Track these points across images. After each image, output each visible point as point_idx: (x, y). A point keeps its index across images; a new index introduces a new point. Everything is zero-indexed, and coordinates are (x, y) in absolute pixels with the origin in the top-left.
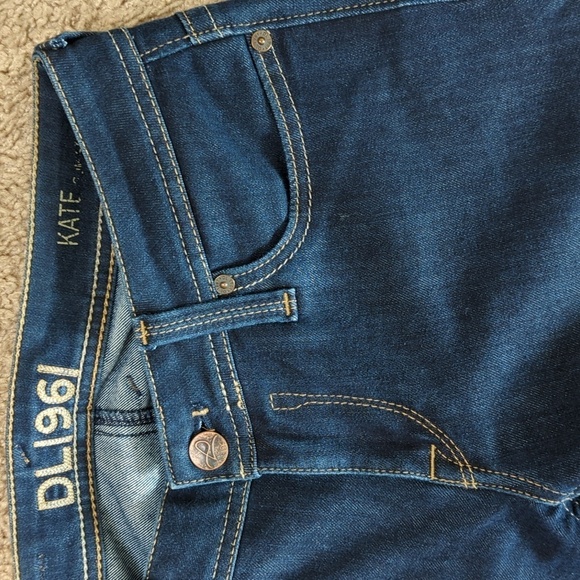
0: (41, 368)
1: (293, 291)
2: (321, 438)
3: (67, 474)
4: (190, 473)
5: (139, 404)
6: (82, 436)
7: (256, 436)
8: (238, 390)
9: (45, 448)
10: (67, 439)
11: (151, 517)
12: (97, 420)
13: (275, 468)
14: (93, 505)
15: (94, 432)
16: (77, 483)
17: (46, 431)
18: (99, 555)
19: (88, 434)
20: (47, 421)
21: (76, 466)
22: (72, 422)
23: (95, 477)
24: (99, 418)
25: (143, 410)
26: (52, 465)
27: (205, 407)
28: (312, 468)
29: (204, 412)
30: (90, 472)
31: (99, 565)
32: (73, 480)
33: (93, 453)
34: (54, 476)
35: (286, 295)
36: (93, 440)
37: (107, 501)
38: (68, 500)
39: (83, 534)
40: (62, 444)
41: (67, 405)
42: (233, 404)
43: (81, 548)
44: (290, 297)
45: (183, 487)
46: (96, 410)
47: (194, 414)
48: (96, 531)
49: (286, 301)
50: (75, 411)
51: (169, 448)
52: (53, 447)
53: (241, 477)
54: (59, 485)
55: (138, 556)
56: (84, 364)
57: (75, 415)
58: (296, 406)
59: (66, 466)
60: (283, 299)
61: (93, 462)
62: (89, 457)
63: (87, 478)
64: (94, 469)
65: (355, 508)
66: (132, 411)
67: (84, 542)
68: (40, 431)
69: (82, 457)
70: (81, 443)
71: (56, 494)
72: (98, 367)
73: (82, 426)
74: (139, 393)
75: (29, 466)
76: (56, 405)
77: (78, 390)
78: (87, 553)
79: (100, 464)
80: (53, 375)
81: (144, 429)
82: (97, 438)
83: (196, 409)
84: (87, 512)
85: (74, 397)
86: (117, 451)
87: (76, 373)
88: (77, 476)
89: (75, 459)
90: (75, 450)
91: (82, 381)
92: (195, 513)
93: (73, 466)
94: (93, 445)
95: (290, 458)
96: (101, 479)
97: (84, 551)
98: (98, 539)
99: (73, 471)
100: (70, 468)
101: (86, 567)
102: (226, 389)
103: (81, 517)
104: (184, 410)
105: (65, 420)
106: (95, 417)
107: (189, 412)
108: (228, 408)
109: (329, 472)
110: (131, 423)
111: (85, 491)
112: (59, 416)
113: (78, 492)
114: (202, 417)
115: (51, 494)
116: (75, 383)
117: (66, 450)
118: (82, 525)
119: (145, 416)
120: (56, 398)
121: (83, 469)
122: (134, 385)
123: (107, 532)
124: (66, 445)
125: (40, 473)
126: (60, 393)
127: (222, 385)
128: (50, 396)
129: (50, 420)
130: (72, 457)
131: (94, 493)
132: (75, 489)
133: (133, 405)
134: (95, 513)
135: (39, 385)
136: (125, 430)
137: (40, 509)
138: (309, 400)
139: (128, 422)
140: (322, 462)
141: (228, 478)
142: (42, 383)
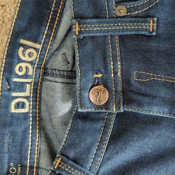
0: (22, 41)
1: (155, 19)
2: (156, 97)
3: (27, 98)
4: (88, 105)
5: (68, 68)
6: (37, 80)
7: (123, 92)
8: (119, 67)
9: (18, 82)
10: (29, 80)
11: (66, 124)
12: (45, 73)
13: (132, 108)
14: (37, 115)
15: (43, 80)
16: (31, 103)
17: (20, 74)
18: (37, 138)
19: (40, 80)
20: (21, 69)
21: (32, 95)
22: (33, 72)
23: (40, 101)
24: (46, 73)
25: (69, 71)
26: (20, 92)
27: (101, 73)
28: (150, 111)
29: (100, 76)
30: (38, 99)
31: (37, 143)
32: (29, 101)
33: (41, 90)
34: (21, 97)
35: (152, 21)
36: (41, 83)
37: (44, 114)
38: (26, 110)
39: (31, 127)
40: (27, 82)
41: (31, 63)
42: (115, 73)
43: (29, 134)
44: (153, 22)
45: (84, 111)
46: (45, 69)
47: (95, 76)
48: (38, 127)
49: (151, 24)
50: (35, 67)
51: (80, 90)
52: (22, 83)
53: (113, 110)
54: (22, 102)
55: (55, 143)
56: (44, 43)
57: (35, 69)
58: (146, 79)
59: (27, 94)
60: (150, 23)
61: (40, 94)
62: (38, 91)
63: (36, 101)
64: (40, 98)
65: (167, 134)
66: (64, 71)
67: (31, 132)
68: (17, 73)
69: (35, 91)
70: (36, 84)
71: (20, 106)
72: (50, 45)
73: (38, 75)
74: (68, 63)
75: (9, 90)
76: (26, 62)
77: (38, 56)
78: (32, 137)
79: (43, 95)
80: (27, 45)
81: (68, 81)
82: (44, 82)
83: (97, 74)
84: (34, 118)
85: (36, 59)
86: (53, 90)
87: (39, 47)
88: (31, 99)
89: (32, 91)
90: (32, 87)
91: (41, 51)
92: (88, 125)
93: (30, 94)
94: (41, 86)
95: (140, 105)
96: (42, 103)
97: (31, 135)
98: (38, 131)
99: (30, 96)
100: (29, 95)
101: (30, 144)
102: (113, 65)
103: (31, 119)
104: (90, 72)
105: (30, 71)
106: (44, 72)
107: (93, 74)
108: (112, 75)
109: (158, 114)
110: (63, 76)
111: (34, 107)
112: (27, 68)
113: (31, 107)
114: (98, 78)
115: (18, 106)
116: (38, 52)
117: (28, 86)
118: (31, 123)
119: (70, 74)
120: (27, 58)
121: (35, 97)
122: (66, 58)
123: (42, 129)
124: (28, 83)
125: (14, 94)
126: (29, 56)
127: (112, 63)
128: (24, 56)
129: (22, 69)
130: (31, 90)
131: (39, 109)
132: (30, 105)
133: (64, 68)
134: (38, 118)
135: (20, 50)
136: (59, 80)
137: (12, 112)
138: (154, 77)
139: (61, 76)
140: (155, 109)
141: (106, 110)
142: (21, 49)
